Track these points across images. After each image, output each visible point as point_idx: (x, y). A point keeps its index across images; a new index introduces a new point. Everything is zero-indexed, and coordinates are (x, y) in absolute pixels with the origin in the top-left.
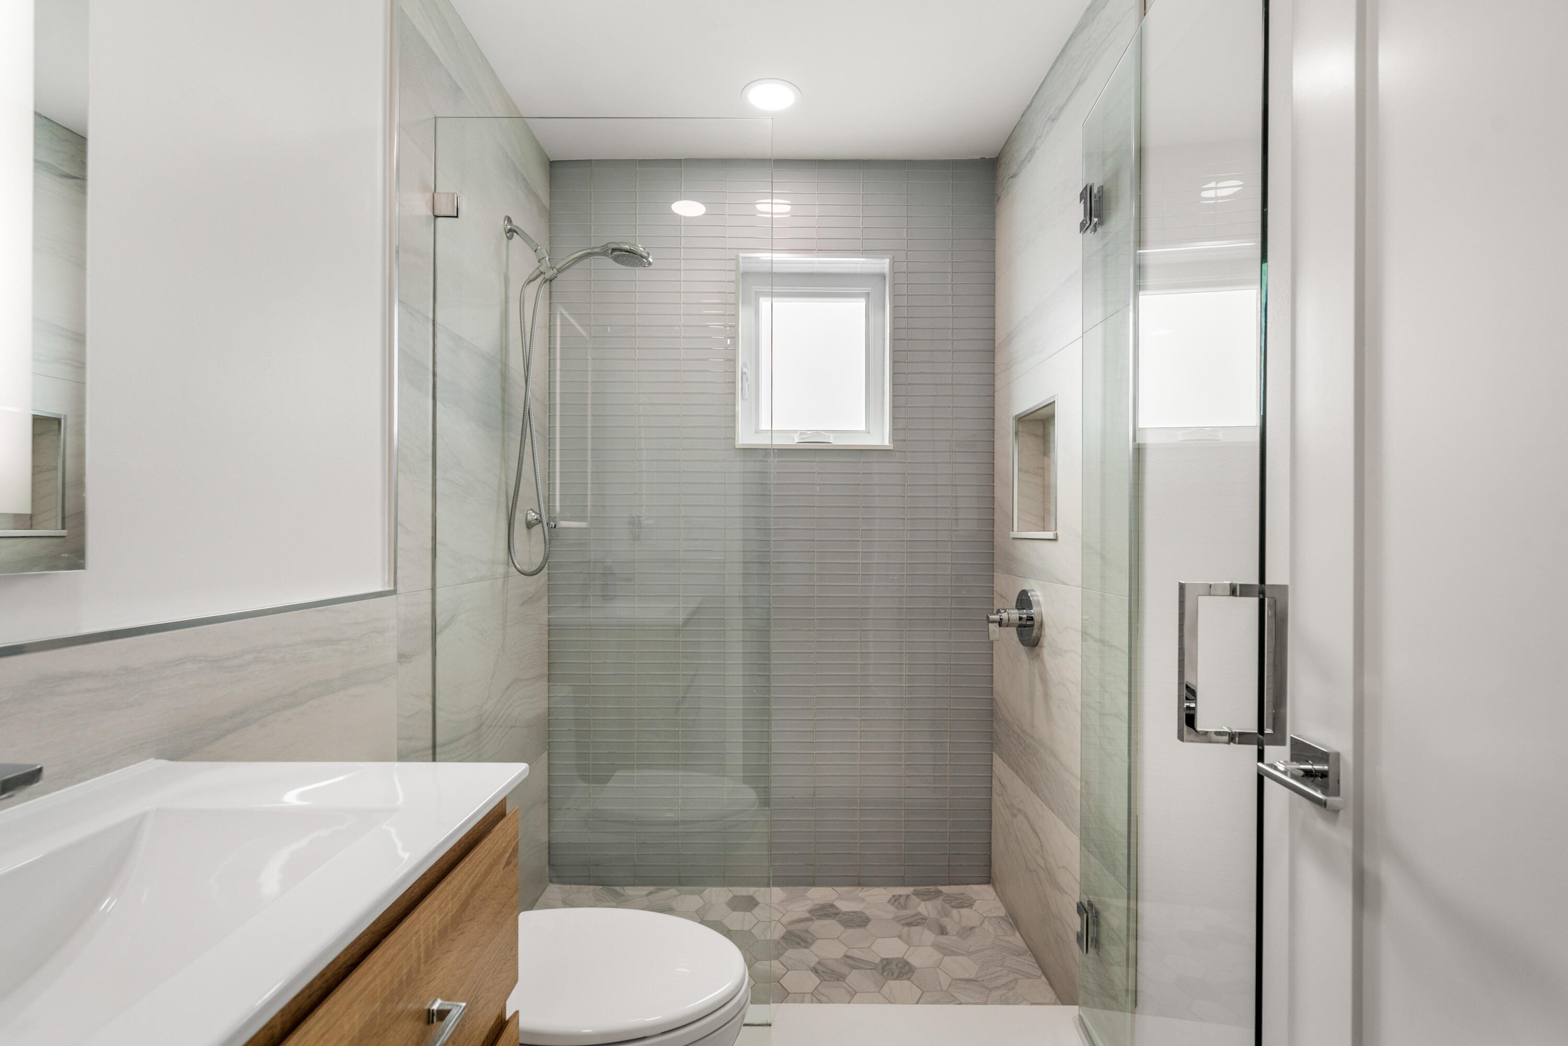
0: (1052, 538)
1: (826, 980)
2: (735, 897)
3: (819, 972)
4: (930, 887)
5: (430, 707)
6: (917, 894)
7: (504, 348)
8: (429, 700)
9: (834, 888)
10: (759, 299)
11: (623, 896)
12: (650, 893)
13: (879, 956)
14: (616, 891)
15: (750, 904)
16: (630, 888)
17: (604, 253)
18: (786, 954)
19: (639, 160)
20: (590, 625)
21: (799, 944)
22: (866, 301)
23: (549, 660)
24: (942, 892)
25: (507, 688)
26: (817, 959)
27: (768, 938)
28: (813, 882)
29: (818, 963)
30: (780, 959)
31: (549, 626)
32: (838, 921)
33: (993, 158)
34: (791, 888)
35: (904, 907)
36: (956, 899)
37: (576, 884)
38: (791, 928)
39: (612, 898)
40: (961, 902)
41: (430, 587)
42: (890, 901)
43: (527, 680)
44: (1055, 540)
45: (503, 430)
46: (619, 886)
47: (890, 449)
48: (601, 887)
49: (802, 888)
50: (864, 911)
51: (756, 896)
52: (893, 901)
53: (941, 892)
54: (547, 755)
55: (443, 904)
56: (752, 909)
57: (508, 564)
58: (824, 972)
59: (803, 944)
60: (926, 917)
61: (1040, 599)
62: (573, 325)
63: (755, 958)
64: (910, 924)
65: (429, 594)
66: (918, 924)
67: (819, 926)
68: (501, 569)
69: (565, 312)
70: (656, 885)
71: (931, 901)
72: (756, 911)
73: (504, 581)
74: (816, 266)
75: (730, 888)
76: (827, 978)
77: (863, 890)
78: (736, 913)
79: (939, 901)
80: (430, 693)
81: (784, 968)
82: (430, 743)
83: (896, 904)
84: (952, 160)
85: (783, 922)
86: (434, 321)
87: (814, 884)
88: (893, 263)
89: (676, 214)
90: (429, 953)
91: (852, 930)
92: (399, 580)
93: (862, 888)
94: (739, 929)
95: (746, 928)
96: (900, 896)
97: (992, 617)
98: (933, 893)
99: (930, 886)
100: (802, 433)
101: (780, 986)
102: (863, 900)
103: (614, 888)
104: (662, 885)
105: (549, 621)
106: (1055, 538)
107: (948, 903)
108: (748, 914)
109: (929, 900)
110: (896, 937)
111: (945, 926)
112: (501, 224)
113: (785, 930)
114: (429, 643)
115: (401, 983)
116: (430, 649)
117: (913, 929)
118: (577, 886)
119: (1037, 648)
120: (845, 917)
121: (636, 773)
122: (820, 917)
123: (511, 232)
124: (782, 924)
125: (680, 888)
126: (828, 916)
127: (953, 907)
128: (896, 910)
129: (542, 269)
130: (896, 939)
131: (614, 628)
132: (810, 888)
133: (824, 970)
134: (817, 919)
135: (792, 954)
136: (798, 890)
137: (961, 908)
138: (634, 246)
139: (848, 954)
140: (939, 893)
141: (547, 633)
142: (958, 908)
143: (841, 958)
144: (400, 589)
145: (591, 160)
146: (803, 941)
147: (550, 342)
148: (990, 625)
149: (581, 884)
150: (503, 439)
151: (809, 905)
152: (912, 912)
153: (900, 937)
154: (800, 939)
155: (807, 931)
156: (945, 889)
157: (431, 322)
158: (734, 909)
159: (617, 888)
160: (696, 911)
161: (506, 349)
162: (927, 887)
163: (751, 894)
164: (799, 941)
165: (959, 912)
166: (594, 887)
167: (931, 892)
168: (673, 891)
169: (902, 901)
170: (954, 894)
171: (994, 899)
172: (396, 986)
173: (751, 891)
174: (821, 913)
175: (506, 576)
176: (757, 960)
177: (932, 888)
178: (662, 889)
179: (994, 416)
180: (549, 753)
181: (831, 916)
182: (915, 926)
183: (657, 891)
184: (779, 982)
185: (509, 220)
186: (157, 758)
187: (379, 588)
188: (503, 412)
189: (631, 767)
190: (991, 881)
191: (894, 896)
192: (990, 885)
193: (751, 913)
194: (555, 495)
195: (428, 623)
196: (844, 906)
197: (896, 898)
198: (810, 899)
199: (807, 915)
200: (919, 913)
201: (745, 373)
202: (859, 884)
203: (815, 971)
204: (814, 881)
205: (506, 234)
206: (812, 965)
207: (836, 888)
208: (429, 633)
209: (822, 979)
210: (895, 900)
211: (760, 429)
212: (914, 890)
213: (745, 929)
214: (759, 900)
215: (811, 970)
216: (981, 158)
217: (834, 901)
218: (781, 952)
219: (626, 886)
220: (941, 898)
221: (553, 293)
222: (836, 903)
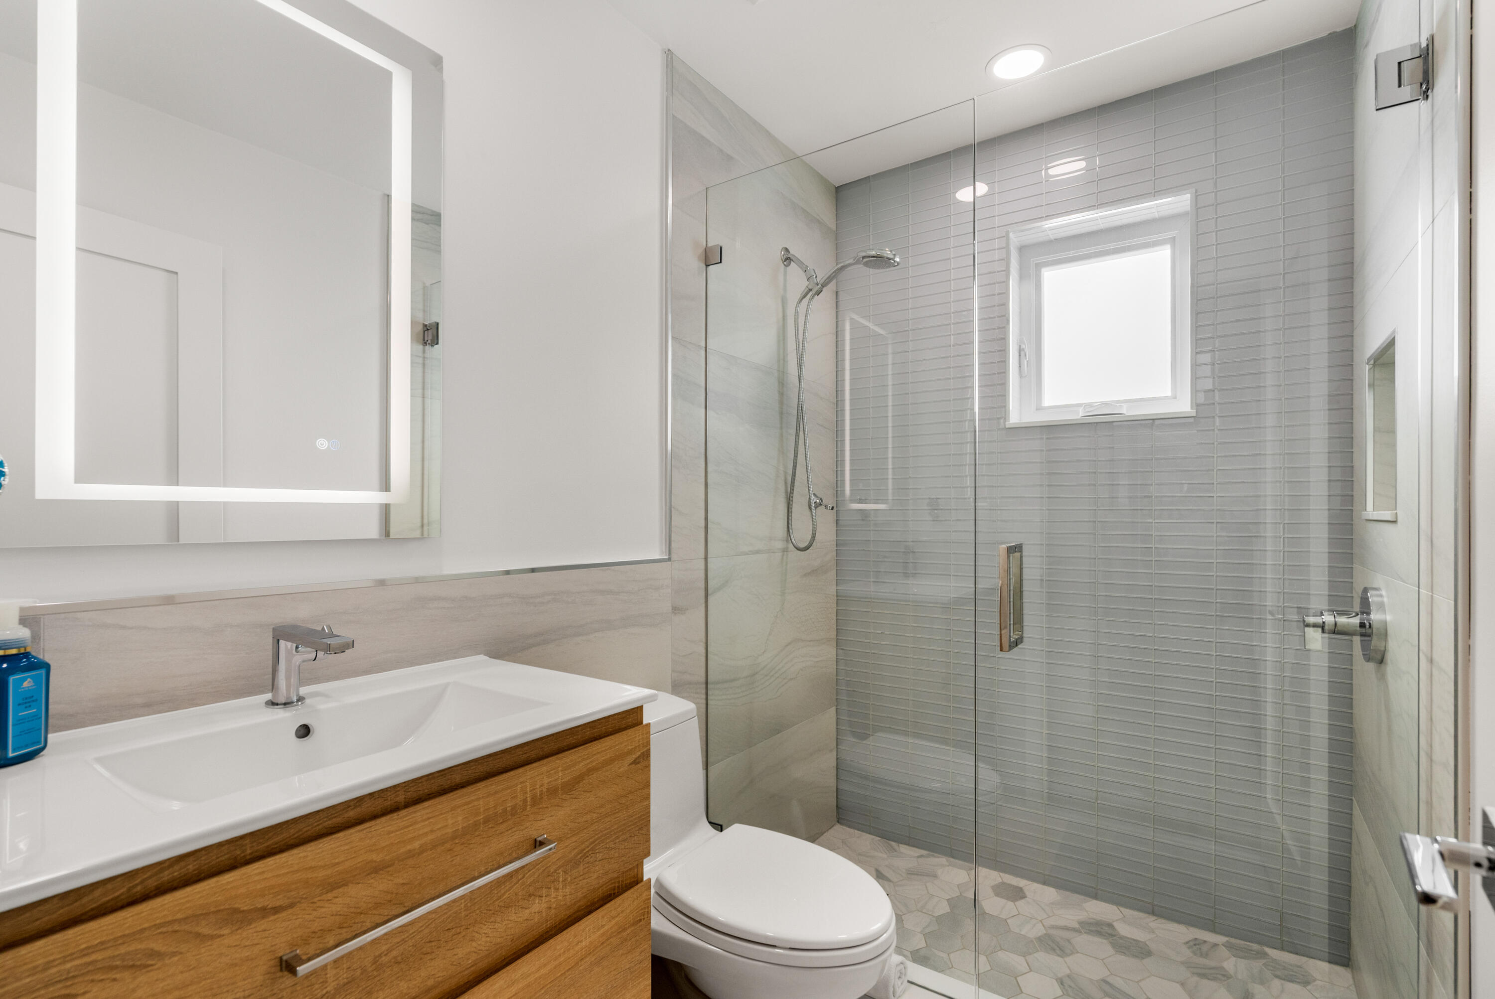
0: (1389, 519)
1: (1069, 995)
2: (1003, 883)
3: (1065, 984)
4: (1253, 944)
5: (704, 651)
6: (1229, 946)
7: (782, 359)
8: (703, 645)
9: (1120, 908)
10: (1040, 272)
11: (896, 851)
12: (921, 856)
13: (1146, 994)
14: (892, 847)
15: (1018, 894)
16: (905, 846)
17: (857, 262)
18: (1035, 955)
19: (911, 164)
20: (871, 598)
21: (1054, 950)
22: (1171, 247)
23: (837, 626)
24: (1268, 955)
25: (787, 646)
26: (1068, 972)
27: (1023, 933)
28: (1095, 896)
29: (1068, 976)
30: (1027, 958)
31: (837, 596)
32: (1111, 943)
33: (1351, 28)
34: (1068, 893)
35: (1206, 955)
36: (1285, 968)
37: (859, 830)
38: (1052, 932)
39: (886, 851)
40: (1292, 975)
41: (703, 557)
42: (1187, 943)
43: (810, 641)
44: (1395, 522)
45: (781, 428)
46: (895, 841)
47: (1192, 415)
48: (880, 839)
49: (1081, 897)
50: (1147, 943)
51: (1026, 890)
52: (1191, 943)
53: (1266, 954)
54: (835, 709)
55: (553, 772)
56: (1017, 900)
57: (787, 541)
58: (1070, 987)
59: (1058, 951)
60: (1231, 975)
61: (1385, 600)
62: (867, 326)
63: (1000, 947)
64: (1203, 976)
65: (702, 562)
66: (1215, 979)
67: (1082, 940)
68: (780, 545)
69: (855, 317)
70: (929, 850)
71: (1247, 961)
72: (1020, 903)
73: (783, 555)
74: (1100, 223)
75: (1001, 874)
76: (1071, 994)
77: (1156, 922)
78: (998, 899)
79: (1257, 965)
80: (704, 640)
81: (1027, 967)
82: (703, 680)
83: (1195, 948)
84: (1283, 50)
85: (1045, 924)
86: (706, 348)
87: (1095, 897)
88: (1196, 197)
89: (962, 202)
90: (536, 801)
91: (1123, 957)
92: (673, 551)
93: (1156, 918)
94: (995, 914)
95: (1003, 916)
96: (1205, 942)
97: (1311, 620)
98: (1254, 953)
99: (1252, 942)
100: (1090, 405)
101: (1016, 983)
102: (1152, 931)
103: (890, 842)
104: (933, 851)
105: (837, 592)
106: (1394, 520)
107: (1269, 970)
108: (1010, 904)
109: (1244, 958)
110: (1177, 983)
111: (1252, 994)
112: (778, 255)
113: (1045, 932)
114: (703, 601)
115: (505, 811)
116: (704, 605)
117: (1205, 982)
118: (860, 832)
119: (1383, 665)
120: (1121, 941)
121: (911, 740)
122: (1090, 932)
123: (788, 259)
124: (1044, 926)
125: (952, 860)
126: (1099, 934)
127: (1277, 977)
128: (1191, 955)
129: (810, 287)
130: (1178, 985)
131: (902, 603)
132: (1091, 899)
133: (1073, 985)
134: (1085, 933)
135: (1042, 957)
136: (1076, 897)
137: (1289, 981)
138: (881, 251)
139: (1109, 980)
140: (1264, 955)
141: (835, 603)
142: (1284, 980)
143: (1097, 981)
144: (674, 557)
145: (869, 177)
146: (1060, 949)
147: (837, 345)
148: (1307, 629)
149: (863, 831)
150: (782, 435)
151: (1083, 916)
152: (1213, 964)
153: (1182, 984)
154: (1058, 946)
155: (1069, 941)
156: (1273, 953)
157: (704, 349)
158: (997, 895)
159: (893, 843)
160: (958, 885)
161: (784, 360)
162: (1249, 943)
163: (1021, 885)
164: (1056, 947)
165: (1282, 984)
166: (874, 837)
167: (1251, 950)
168: (943, 860)
169: (1205, 948)
170: (1284, 962)
171: (1348, 987)
172: (501, 811)
173: (1022, 883)
174: (1093, 929)
175: (785, 550)
176: (1001, 949)
177: (1255, 946)
178: (933, 856)
179: (1352, 361)
180: (837, 709)
181: (1105, 936)
182: (1209, 979)
183: (928, 856)
184: (1016, 978)
185: (787, 250)
186: (485, 655)
187: (657, 557)
188: (781, 413)
189: (906, 734)
190: (1350, 963)
191: (1196, 939)
192: (1348, 969)
193: (1014, 903)
194: (844, 481)
195: (702, 585)
196: (1123, 930)
197: (1197, 942)
198: (1087, 911)
199: (1077, 926)
200: (1223, 968)
201: (1023, 349)
202: (1153, 913)
203: (1061, 982)
204: (1096, 894)
205: (783, 262)
206: (1060, 975)
207: (1123, 909)
208: (703, 593)
209: (1065, 993)
210: (1195, 945)
211: (1043, 405)
212: (1227, 942)
213: (1001, 916)
214: (1027, 893)
215: (1056, 980)
216: (1329, 34)
217: (1114, 921)
218: (1031, 951)
219: (901, 843)
220: (1264, 961)
221: (840, 303)
222: (1115, 924)
